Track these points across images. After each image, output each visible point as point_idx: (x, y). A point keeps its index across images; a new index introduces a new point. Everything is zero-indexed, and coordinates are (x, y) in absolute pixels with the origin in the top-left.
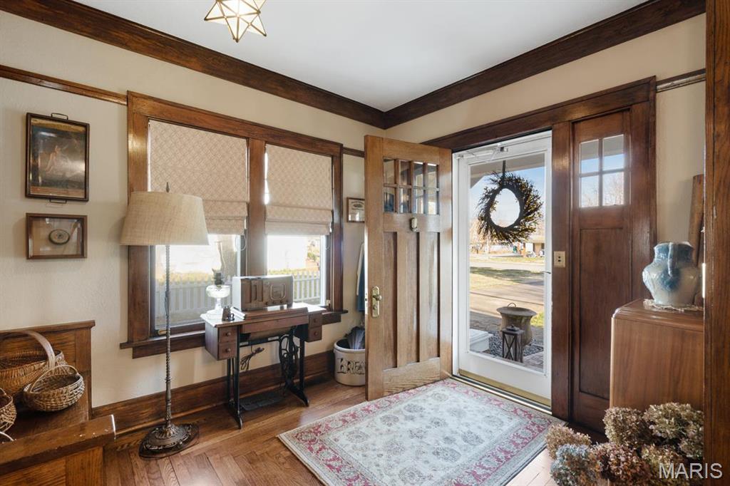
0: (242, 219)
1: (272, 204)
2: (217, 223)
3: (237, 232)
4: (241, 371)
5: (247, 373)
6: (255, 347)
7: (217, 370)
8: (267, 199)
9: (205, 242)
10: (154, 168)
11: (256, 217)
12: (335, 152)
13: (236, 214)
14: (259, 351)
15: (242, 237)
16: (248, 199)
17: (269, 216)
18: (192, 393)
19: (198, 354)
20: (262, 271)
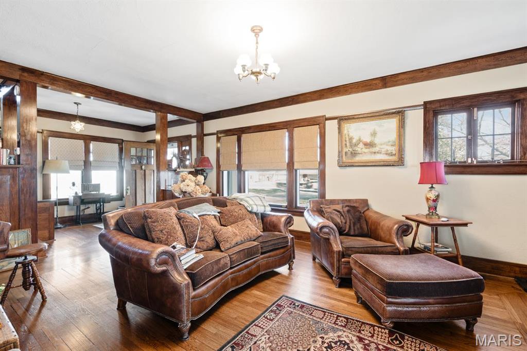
0: (82, 166)
1: (93, 161)
2: (73, 167)
3: (80, 170)
4: (81, 214)
5: (84, 215)
6: (87, 206)
7: (73, 213)
8: (91, 159)
9: (69, 173)
10: (51, 151)
11: (87, 165)
12: (120, 142)
13: (80, 164)
14: (88, 208)
15: (82, 172)
16: (84, 159)
17: (92, 165)
18: (64, 219)
19: (66, 207)
20: (90, 181)
